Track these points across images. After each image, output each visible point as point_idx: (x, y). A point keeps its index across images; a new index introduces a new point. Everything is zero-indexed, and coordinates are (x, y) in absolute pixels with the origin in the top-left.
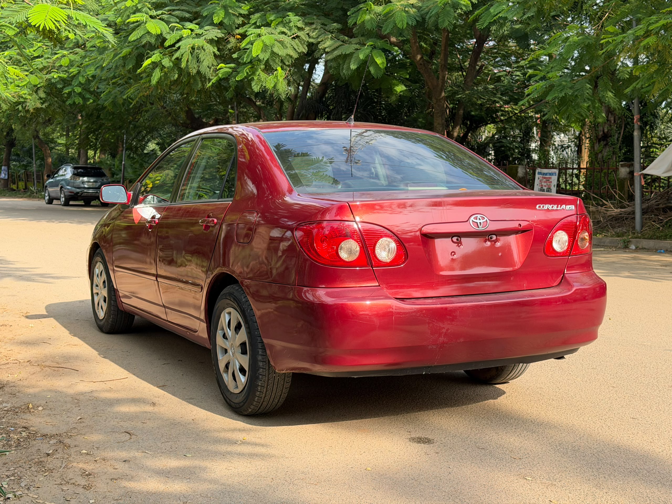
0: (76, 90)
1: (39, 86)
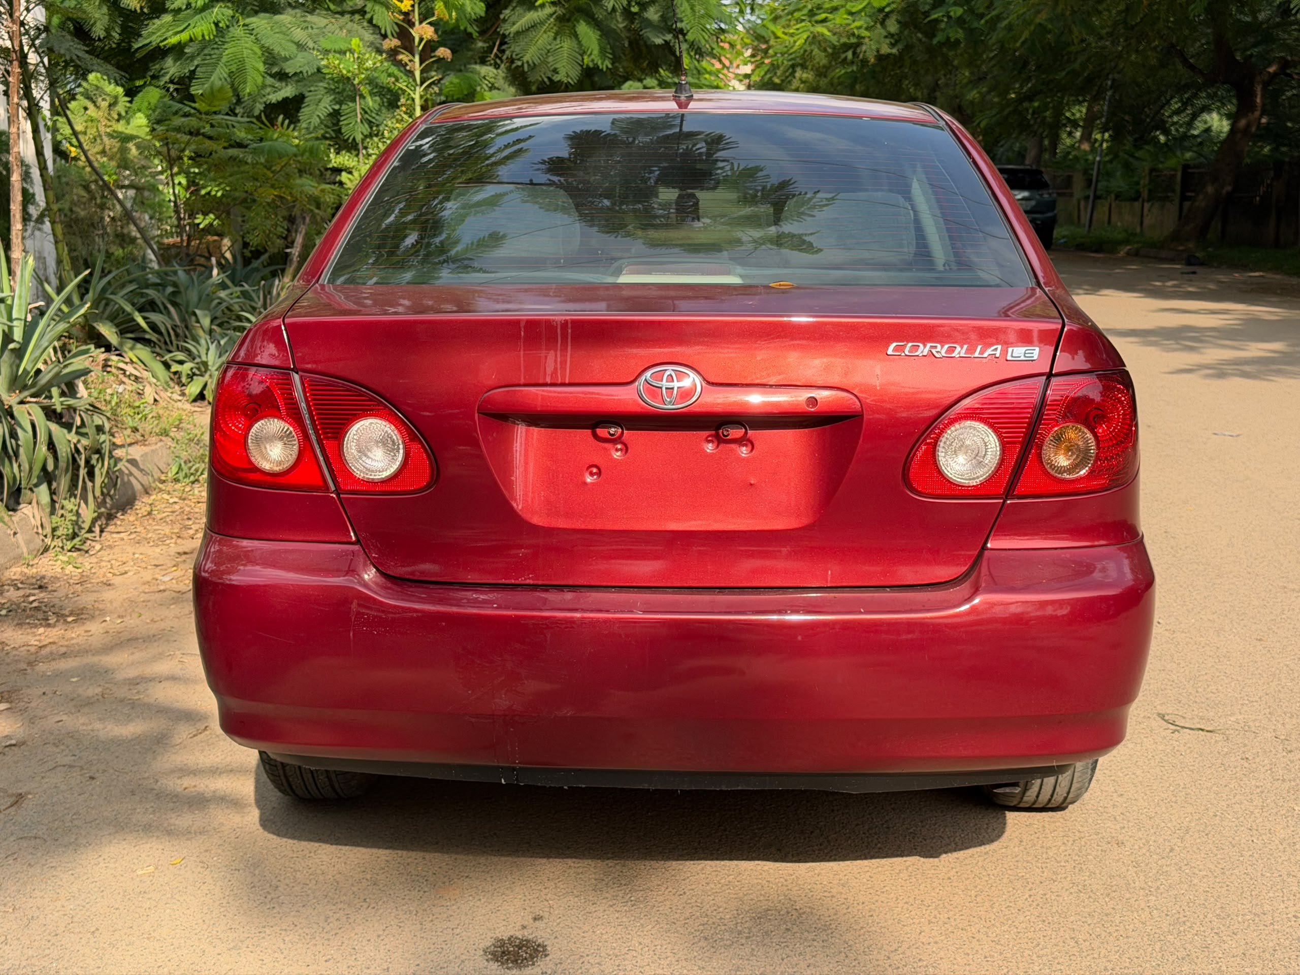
0: (952, 14)
1: (887, 10)
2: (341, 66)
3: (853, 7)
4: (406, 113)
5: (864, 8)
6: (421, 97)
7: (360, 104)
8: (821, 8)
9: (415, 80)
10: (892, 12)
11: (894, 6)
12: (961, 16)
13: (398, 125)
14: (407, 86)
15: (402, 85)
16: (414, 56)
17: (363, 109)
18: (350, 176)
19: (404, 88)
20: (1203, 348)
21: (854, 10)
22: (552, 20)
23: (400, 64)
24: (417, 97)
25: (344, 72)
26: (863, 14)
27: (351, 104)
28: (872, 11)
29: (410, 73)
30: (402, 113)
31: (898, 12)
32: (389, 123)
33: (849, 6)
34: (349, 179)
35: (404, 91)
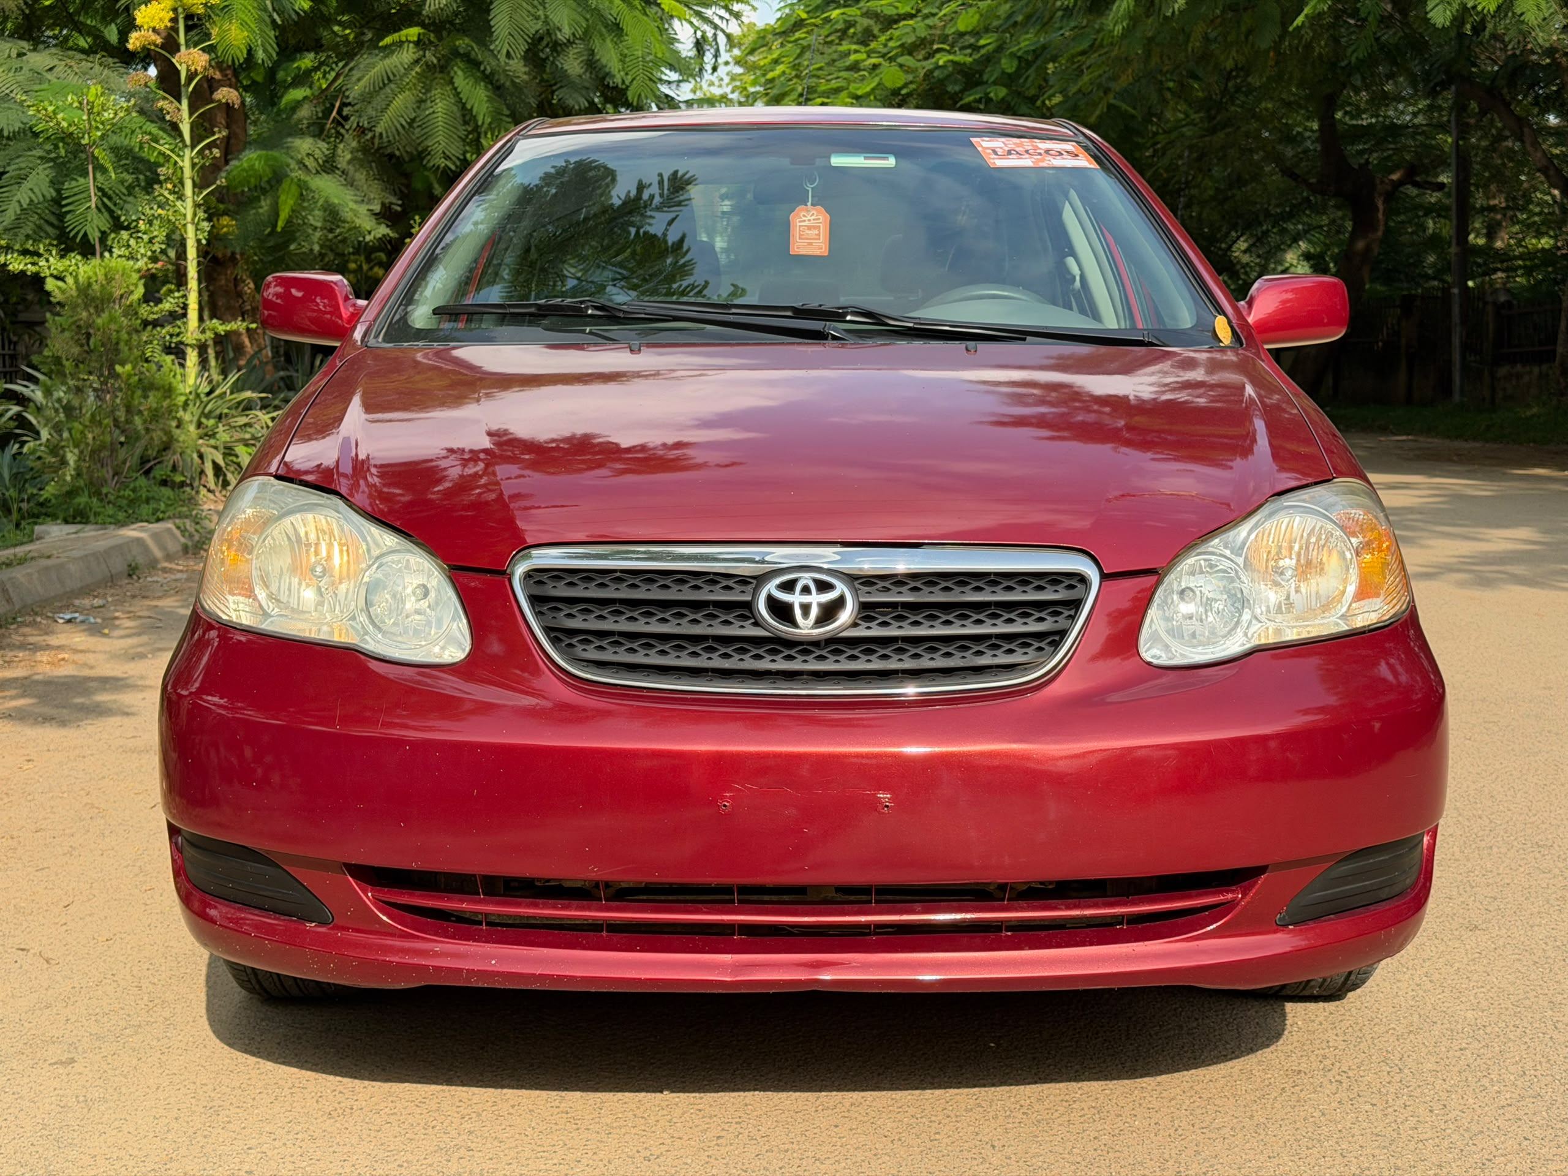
2: (60, 116)
3: (858, 89)
4: (172, 192)
5: (873, 89)
6: (193, 165)
7: (95, 179)
8: (815, 91)
9: (183, 141)
10: (909, 95)
11: (913, 86)
12: (1003, 99)
13: (160, 211)
14: (172, 151)
15: (165, 149)
16: (180, 102)
17: (100, 189)
18: (60, 283)
19: (168, 152)
20: (1420, 538)
21: (859, 93)
22: (418, 69)
23: (159, 117)
24: (186, 164)
25: (64, 124)
26: (872, 98)
27: (82, 180)
28: (884, 93)
29: (175, 127)
30: (166, 193)
31: (919, 95)
32: (148, 211)
33: (852, 88)
34: (59, 288)
35: (168, 158)
